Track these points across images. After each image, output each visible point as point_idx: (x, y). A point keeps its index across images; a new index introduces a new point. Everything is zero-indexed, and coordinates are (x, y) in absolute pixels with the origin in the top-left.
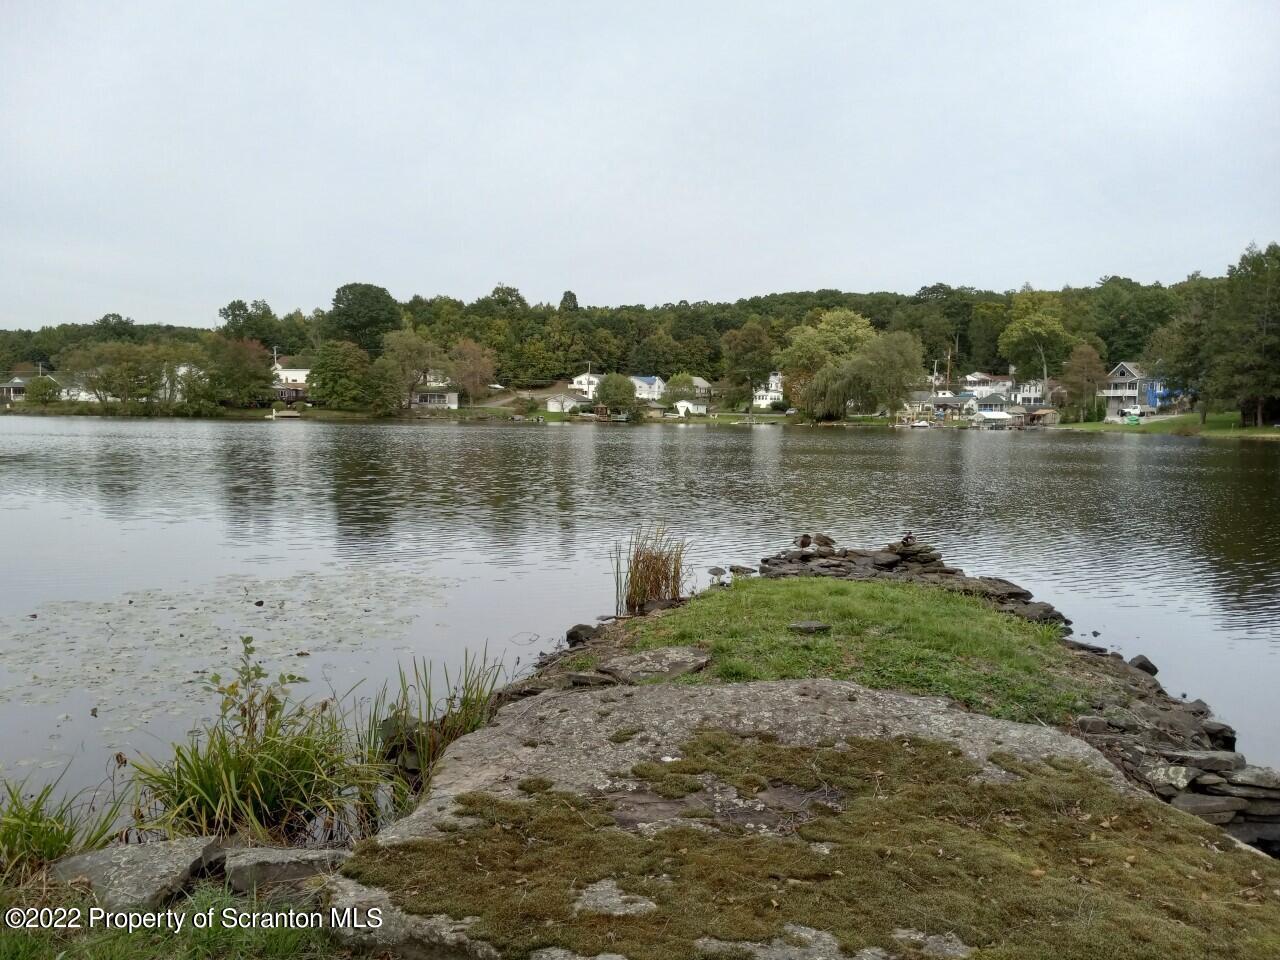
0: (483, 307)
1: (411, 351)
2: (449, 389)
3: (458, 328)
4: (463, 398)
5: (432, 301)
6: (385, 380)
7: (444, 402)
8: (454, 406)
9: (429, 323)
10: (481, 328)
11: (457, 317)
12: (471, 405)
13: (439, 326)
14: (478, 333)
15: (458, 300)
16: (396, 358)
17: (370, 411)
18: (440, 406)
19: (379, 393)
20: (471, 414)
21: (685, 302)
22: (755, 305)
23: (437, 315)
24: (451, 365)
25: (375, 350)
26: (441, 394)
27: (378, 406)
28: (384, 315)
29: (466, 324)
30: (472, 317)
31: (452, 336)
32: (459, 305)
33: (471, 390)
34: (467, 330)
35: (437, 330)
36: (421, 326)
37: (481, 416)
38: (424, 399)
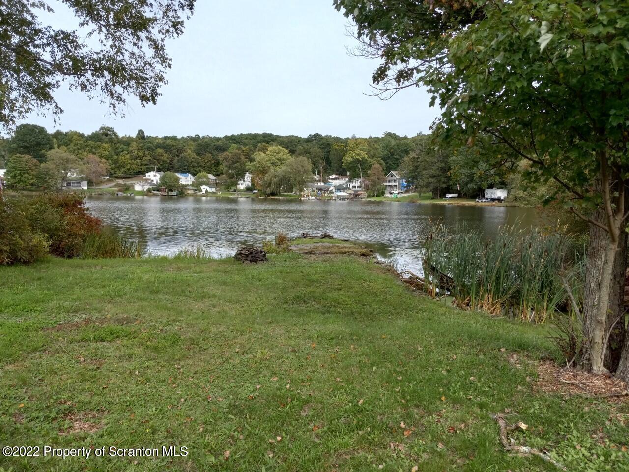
0: (95, 137)
1: (63, 160)
2: (82, 179)
3: (83, 148)
4: (90, 184)
5: (66, 134)
6: (49, 175)
7: (80, 186)
8: (85, 188)
9: (67, 145)
10: (95, 148)
11: (81, 142)
12: (94, 187)
13: (72, 146)
14: (93, 150)
15: (81, 133)
16: (55, 164)
17: (41, 191)
18: (79, 188)
19: (46, 182)
20: (95, 192)
21: (198, 135)
22: (233, 139)
23: (71, 141)
24: (84, 167)
25: (42, 159)
26: (78, 181)
27: (46, 188)
28: (45, 141)
29: (87, 146)
30: (91, 142)
31: (80, 152)
32: (82, 135)
33: (94, 180)
34: (88, 149)
35: (71, 149)
36: (62, 146)
37: (100, 193)
38: (69, 184)
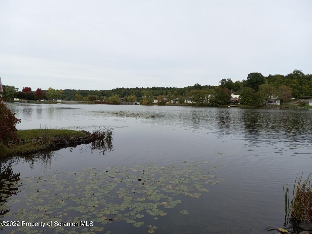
0: (290, 76)
1: (266, 89)
2: (277, 99)
3: (282, 83)
4: (281, 102)
5: (274, 76)
6: (259, 97)
7: (276, 103)
8: (279, 104)
9: (273, 82)
10: (289, 83)
11: (281, 80)
12: (284, 103)
13: (276, 82)
14: (287, 84)
15: (282, 75)
16: (263, 91)
17: (255, 105)
18: (274, 104)
19: (257, 101)
20: (284, 106)
23: (275, 80)
24: (278, 93)
25: (257, 89)
26: (275, 101)
27: (257, 104)
28: (260, 80)
29: (284, 82)
30: (286, 80)
31: (280, 85)
32: (283, 76)
33: (284, 100)
34: (284, 83)
35: (275, 84)
36: (270, 83)
37: (287, 107)
38: (270, 102)
